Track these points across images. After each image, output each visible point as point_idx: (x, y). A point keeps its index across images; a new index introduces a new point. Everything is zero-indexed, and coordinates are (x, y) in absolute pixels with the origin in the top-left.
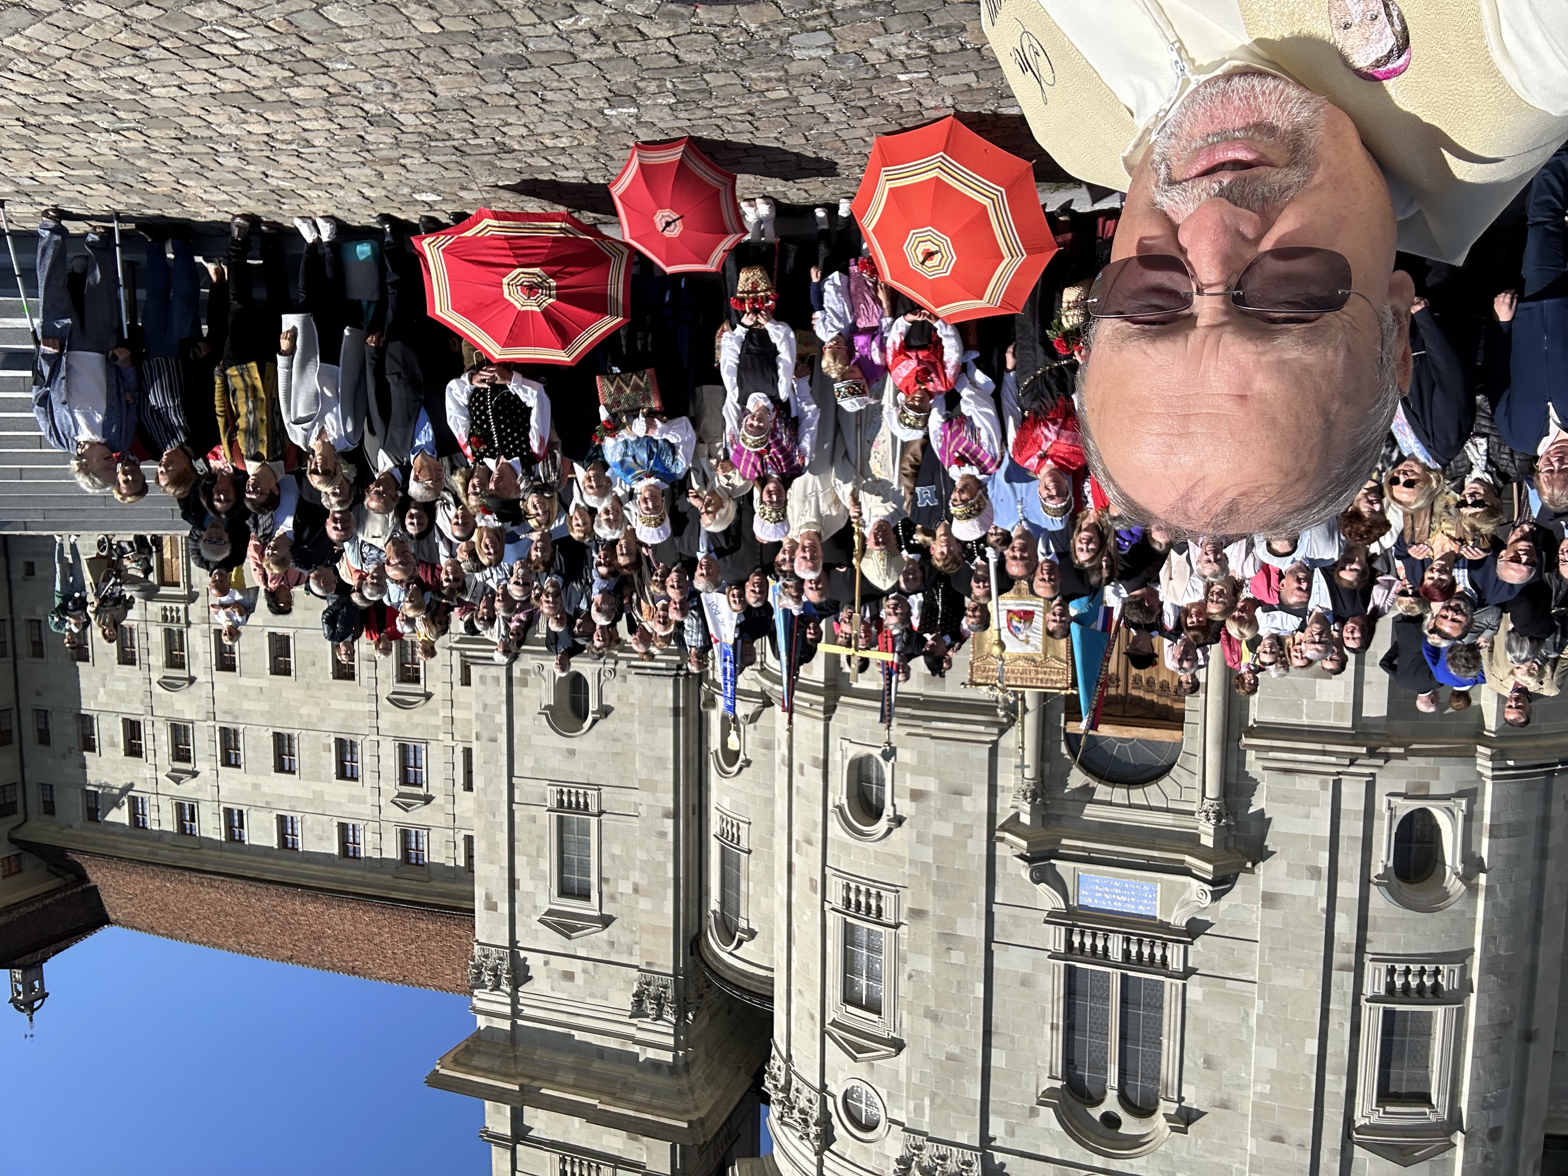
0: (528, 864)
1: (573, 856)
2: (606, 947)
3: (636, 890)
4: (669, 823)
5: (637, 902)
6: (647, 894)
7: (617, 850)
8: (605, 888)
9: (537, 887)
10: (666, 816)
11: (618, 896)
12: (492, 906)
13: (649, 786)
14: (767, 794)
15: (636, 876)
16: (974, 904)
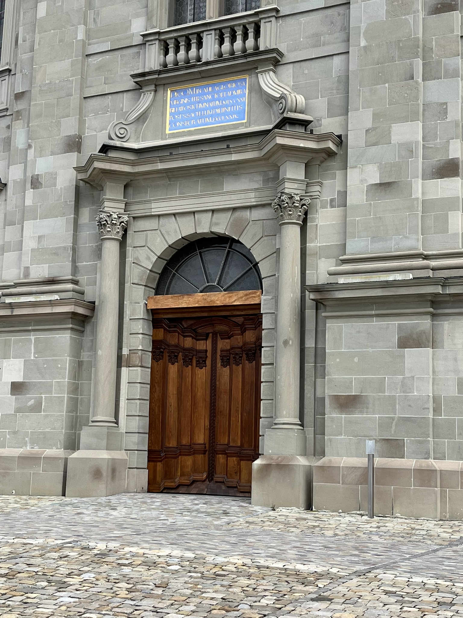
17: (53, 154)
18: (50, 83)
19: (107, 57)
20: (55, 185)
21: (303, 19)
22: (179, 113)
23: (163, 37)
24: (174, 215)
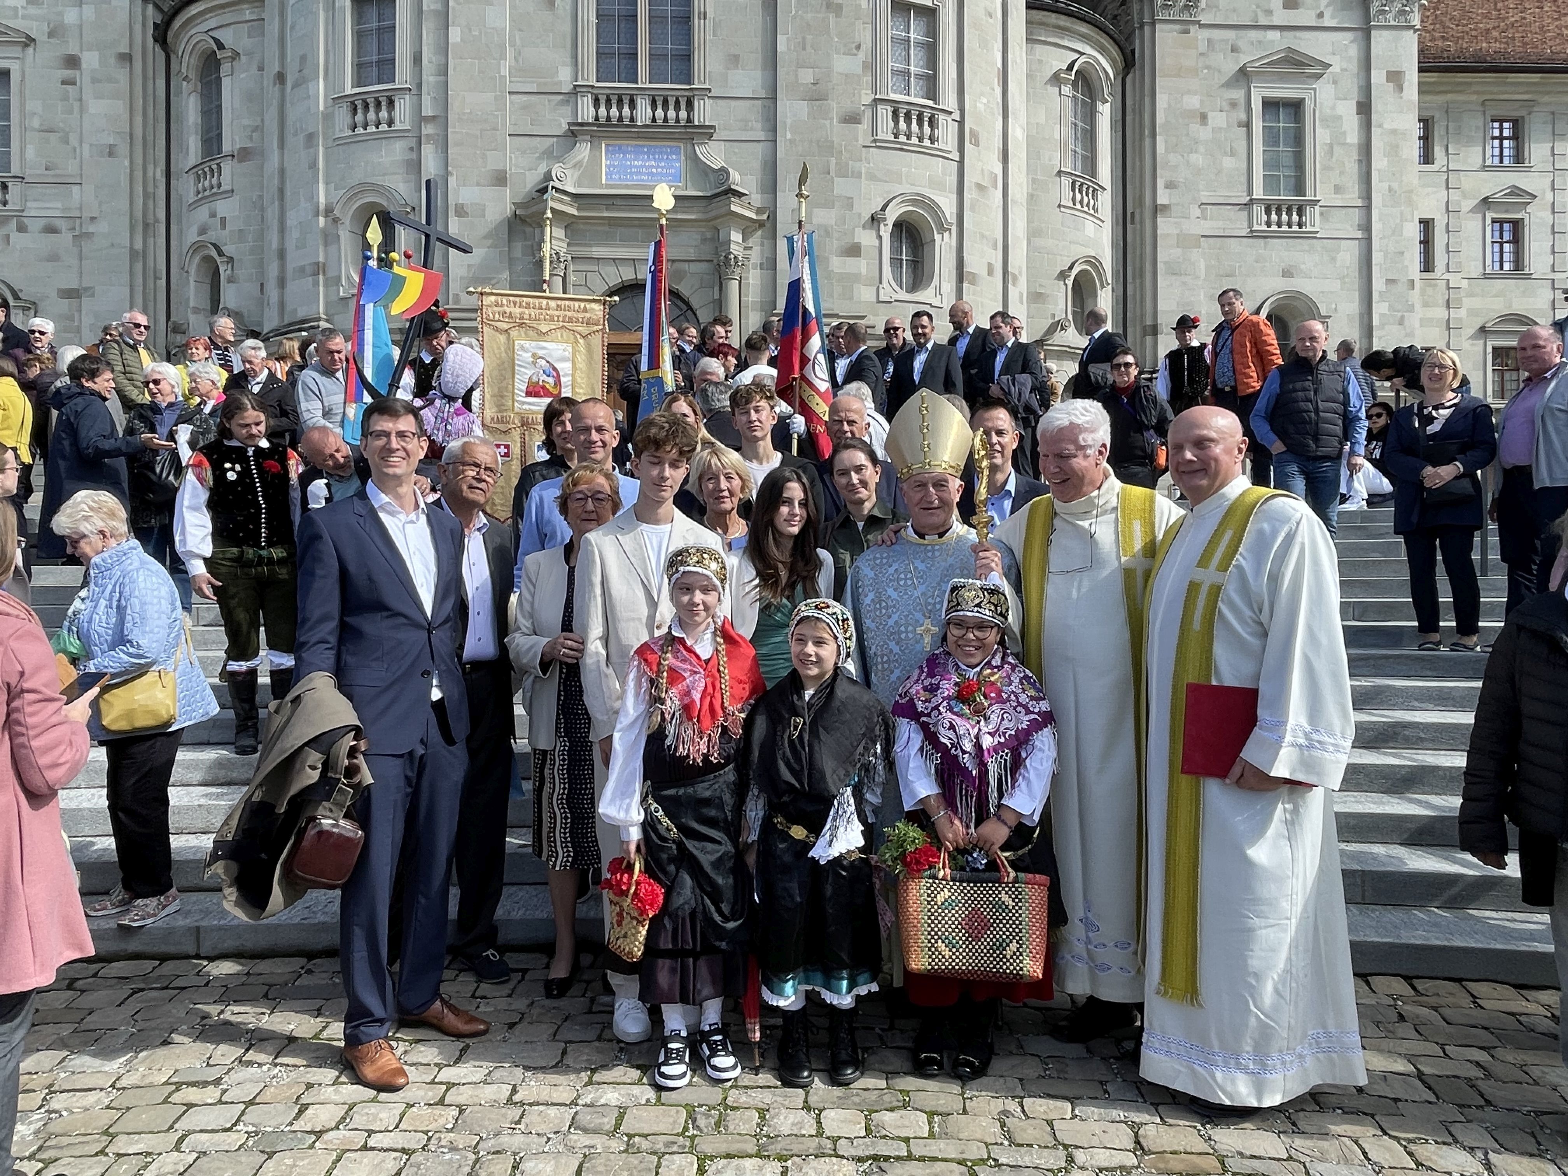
0: (1345, 133)
1: (1284, 148)
2: (1241, 44)
3: (1204, 117)
4: (1162, 200)
5: (1201, 101)
6: (1189, 114)
7: (1228, 163)
8: (1243, 116)
9: (1333, 108)
10: (1165, 207)
11: (1227, 108)
12: (1395, 78)
13: (1187, 241)
14: (1038, 242)
15: (1204, 133)
16: (789, 136)
17: (478, 185)
18: (471, 113)
19: (533, 98)
20: (484, 216)
21: (733, 103)
22: (615, 167)
23: (595, 91)
24: (614, 259)
